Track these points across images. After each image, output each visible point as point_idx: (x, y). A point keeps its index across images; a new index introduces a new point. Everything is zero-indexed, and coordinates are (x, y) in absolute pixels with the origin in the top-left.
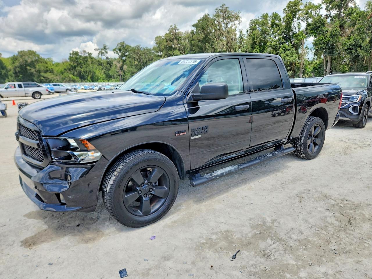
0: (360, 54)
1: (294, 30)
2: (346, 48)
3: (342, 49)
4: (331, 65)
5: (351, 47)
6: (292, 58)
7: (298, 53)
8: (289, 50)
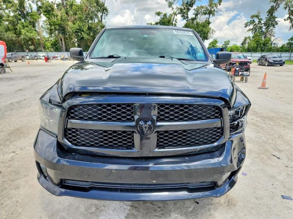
0: (84, 36)
1: (27, 9)
2: (74, 31)
3: (71, 31)
4: (65, 43)
5: (78, 31)
6: (31, 34)
7: (35, 30)
8: (27, 27)
